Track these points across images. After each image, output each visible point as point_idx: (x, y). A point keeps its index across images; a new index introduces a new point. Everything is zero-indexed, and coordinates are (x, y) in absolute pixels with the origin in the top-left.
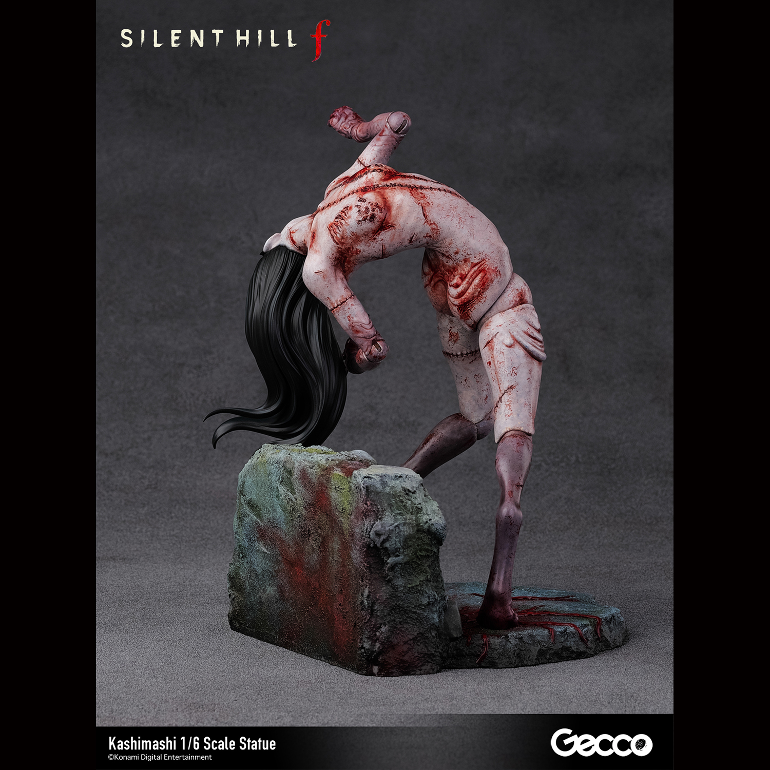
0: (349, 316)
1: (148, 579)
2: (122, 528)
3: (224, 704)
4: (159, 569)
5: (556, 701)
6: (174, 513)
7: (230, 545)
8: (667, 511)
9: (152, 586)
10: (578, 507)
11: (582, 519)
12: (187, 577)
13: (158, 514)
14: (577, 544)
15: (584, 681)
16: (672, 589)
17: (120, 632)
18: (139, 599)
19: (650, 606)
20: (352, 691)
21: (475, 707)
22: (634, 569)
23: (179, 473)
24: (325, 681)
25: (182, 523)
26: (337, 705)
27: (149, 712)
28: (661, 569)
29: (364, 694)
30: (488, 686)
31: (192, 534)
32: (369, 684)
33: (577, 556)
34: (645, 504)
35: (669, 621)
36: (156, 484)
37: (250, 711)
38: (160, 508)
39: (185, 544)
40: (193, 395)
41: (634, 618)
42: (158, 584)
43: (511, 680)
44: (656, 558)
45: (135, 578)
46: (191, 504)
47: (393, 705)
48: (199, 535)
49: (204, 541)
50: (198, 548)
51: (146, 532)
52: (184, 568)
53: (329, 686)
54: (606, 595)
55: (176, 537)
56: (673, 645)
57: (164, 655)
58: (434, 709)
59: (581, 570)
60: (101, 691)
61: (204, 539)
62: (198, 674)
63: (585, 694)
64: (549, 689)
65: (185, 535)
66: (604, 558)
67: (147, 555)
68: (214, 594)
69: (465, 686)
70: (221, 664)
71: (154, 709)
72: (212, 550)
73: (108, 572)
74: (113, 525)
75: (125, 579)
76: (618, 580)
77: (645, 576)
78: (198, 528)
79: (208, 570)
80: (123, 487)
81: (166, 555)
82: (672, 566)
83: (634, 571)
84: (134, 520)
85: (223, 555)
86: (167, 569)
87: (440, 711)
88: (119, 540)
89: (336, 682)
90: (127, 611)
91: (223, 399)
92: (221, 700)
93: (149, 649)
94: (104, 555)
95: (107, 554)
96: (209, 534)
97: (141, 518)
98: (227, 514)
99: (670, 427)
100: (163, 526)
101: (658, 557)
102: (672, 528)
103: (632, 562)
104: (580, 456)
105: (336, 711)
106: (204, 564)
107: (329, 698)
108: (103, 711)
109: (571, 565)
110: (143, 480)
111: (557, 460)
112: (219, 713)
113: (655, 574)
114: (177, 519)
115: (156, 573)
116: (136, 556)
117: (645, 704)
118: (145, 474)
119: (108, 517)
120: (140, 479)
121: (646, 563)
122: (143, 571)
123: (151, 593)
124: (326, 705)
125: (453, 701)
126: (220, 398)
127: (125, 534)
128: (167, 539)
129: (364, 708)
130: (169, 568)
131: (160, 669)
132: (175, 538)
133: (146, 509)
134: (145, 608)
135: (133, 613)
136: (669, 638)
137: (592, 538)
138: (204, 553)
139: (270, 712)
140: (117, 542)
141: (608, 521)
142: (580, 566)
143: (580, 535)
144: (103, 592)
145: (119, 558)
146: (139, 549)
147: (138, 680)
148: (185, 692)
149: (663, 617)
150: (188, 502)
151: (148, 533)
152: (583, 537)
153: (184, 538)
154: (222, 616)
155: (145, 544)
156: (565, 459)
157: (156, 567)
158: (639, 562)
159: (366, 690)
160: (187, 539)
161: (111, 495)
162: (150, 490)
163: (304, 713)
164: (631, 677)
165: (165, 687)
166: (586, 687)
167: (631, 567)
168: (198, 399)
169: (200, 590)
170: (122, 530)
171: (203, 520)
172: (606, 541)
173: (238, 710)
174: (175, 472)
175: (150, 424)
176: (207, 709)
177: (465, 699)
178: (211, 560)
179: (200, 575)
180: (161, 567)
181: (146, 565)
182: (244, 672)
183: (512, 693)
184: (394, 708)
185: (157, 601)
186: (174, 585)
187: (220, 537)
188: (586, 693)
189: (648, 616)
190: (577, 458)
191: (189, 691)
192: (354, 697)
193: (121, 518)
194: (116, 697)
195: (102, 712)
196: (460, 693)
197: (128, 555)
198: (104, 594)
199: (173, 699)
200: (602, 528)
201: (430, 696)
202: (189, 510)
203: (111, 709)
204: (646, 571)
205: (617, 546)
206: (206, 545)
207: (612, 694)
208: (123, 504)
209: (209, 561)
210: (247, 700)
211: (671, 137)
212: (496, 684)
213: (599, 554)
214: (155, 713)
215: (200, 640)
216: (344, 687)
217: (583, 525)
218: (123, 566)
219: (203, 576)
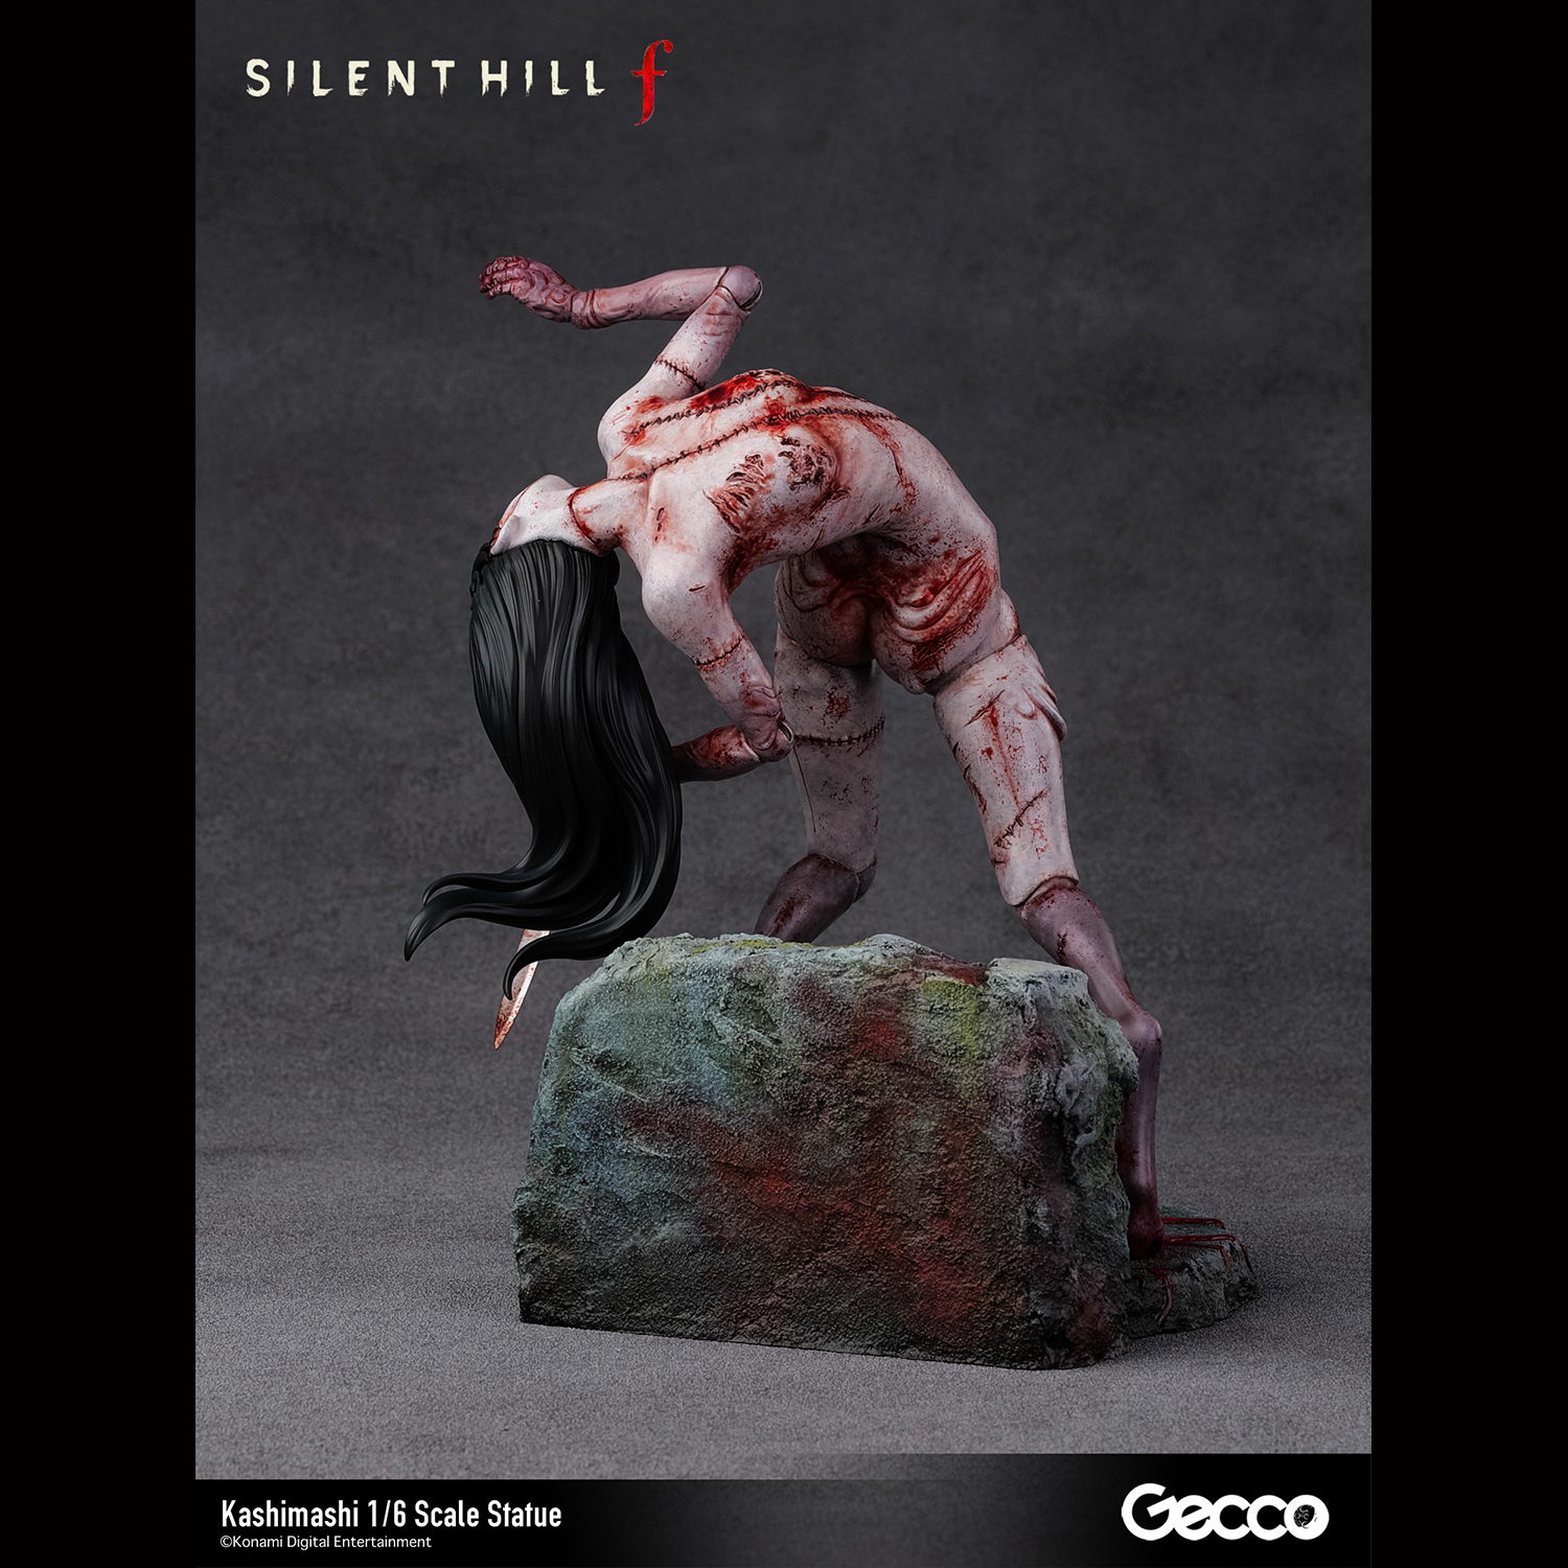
0: (743, 674)
1: (332, 1189)
2: (281, 1090)
3: (482, 1437)
4: (354, 1170)
5: (1139, 1431)
6: (384, 1060)
7: (495, 1124)
8: (1359, 1056)
9: (341, 1204)
10: (1183, 1047)
11: (1190, 1072)
12: (410, 1187)
13: (352, 1062)
14: (1180, 1121)
15: (1195, 1393)
16: (1368, 1209)
17: (278, 1294)
18: (314, 1229)
19: (1326, 1243)
20: (736, 1411)
21: (980, 1444)
22: (1294, 1171)
23: (395, 982)
24: (682, 1391)
25: (400, 1080)
26: (706, 1440)
27: (334, 1454)
28: (1347, 1170)
29: (759, 1417)
30: (1005, 1402)
31: (420, 1102)
32: (770, 1397)
33: (1181, 1145)
34: (1315, 1042)
35: (1362, 1274)
36: (349, 1002)
37: (534, 1451)
38: (356, 1051)
39: (406, 1121)
40: (421, 826)
41: (1293, 1266)
42: (352, 1200)
43: (1050, 1390)
44: (1336, 1148)
45: (306, 1188)
46: (418, 1042)
47: (817, 1440)
48: (433, 1103)
49: (443, 1116)
50: (432, 1129)
51: (329, 1097)
52: (404, 1169)
53: (689, 1402)
54: (1239, 1222)
55: (388, 1107)
56: (1370, 1322)
57: (365, 1340)
58: (898, 1447)
59: (1188, 1173)
60: (240, 1411)
61: (443, 1112)
62: (431, 1378)
63: (1197, 1418)
64: (1126, 1407)
65: (406, 1104)
66: (1235, 1148)
67: (331, 1142)
68: (463, 1220)
69: (960, 1401)
70: (477, 1359)
71: (345, 1446)
72: (460, 1133)
73: (254, 1177)
74: (263, 1084)
75: (287, 1190)
76: (1262, 1192)
77: (1315, 1184)
78: (431, 1090)
79: (450, 1172)
80: (282, 1009)
81: (368, 1142)
82: (1368, 1165)
83: (1294, 1175)
84: (305, 1074)
85: (482, 1142)
86: (370, 1171)
87: (911, 1450)
88: (275, 1114)
89: (704, 1393)
90: (291, 1254)
91: (480, 835)
92: (476, 1428)
93: (333, 1331)
94: (246, 1144)
95: (251, 1140)
96: (454, 1102)
97: (319, 1069)
98: (490, 1062)
99: (1365, 890)
100: (362, 1085)
101: (1340, 1147)
102: (1369, 1089)
103: (1289, 1156)
104: (1186, 947)
105: (704, 1451)
106: (443, 1161)
107: (691, 1425)
108: (245, 1451)
109: (1169, 1163)
110: (322, 996)
111: (1141, 955)
112: (472, 1455)
113: (1334, 1181)
114: (389, 1073)
115: (349, 1178)
116: (309, 1144)
117: (1315, 1438)
118: (326, 984)
119: (254, 1069)
120: (317, 993)
121: (1318, 1159)
122: (323, 1174)
123: (339, 1217)
124: (685, 1439)
125: (936, 1432)
126: (475, 834)
127: (287, 1101)
128: (371, 1112)
129: (760, 1445)
130: (375, 1170)
131: (356, 1369)
132: (385, 1109)
133: (328, 1051)
134: (326, 1248)
135: (303, 1258)
136: (1363, 1306)
137: (1211, 1109)
138: (442, 1139)
139: (574, 1453)
140: (271, 1117)
141: (1241, 1076)
142: (1188, 1165)
143: (1186, 1104)
144: (244, 1217)
145: (275, 1148)
146: (316, 1131)
147: (312, 1389)
148: (405, 1415)
149: (1350, 1265)
150: (412, 1038)
151: (334, 1100)
152: (1192, 1108)
153: (403, 1109)
154: (478, 1264)
155: (327, 1121)
156: (1157, 954)
157: (348, 1167)
158: (1303, 1157)
159: (764, 1409)
160: (410, 1111)
161: (259, 1025)
162: (336, 1015)
163: (641, 1456)
164: (1288, 1384)
165: (366, 1403)
166: (1197, 1405)
167: (1287, 1167)
168: (431, 835)
169: (435, 1213)
170: (281, 1094)
171: (442, 1075)
172: (1238, 1115)
173: (511, 1449)
174: (386, 980)
175: (337, 884)
176: (450, 1448)
177: (960, 1428)
178: (457, 1153)
179: (435, 1183)
180: (357, 1167)
181: (329, 1162)
182: (523, 1375)
183: (1051, 1416)
184: (818, 1446)
185: (350, 1234)
186: (385, 1203)
187: (476, 1107)
188: (1198, 1415)
189: (1321, 1263)
190: (1181, 951)
191: (414, 1413)
192: (740, 1424)
193: (279, 1071)
194: (269, 1423)
195: (242, 1454)
196: (950, 1415)
197: (293, 1144)
198: (245, 1219)
199: (382, 1427)
200: (1230, 1089)
201: (890, 1421)
202: (413, 1055)
203: (260, 1447)
204: (1317, 1175)
205: (1260, 1124)
206: (448, 1123)
207: (1250, 1418)
208: (283, 1042)
209: (454, 1156)
210: (528, 1430)
211: (1366, 316)
212: (1021, 1399)
213: (1224, 1140)
214: (347, 1456)
215: (436, 1310)
216: (721, 1405)
217: (1192, 1083)
218: (284, 1164)
219: (442, 1185)
